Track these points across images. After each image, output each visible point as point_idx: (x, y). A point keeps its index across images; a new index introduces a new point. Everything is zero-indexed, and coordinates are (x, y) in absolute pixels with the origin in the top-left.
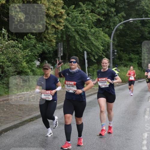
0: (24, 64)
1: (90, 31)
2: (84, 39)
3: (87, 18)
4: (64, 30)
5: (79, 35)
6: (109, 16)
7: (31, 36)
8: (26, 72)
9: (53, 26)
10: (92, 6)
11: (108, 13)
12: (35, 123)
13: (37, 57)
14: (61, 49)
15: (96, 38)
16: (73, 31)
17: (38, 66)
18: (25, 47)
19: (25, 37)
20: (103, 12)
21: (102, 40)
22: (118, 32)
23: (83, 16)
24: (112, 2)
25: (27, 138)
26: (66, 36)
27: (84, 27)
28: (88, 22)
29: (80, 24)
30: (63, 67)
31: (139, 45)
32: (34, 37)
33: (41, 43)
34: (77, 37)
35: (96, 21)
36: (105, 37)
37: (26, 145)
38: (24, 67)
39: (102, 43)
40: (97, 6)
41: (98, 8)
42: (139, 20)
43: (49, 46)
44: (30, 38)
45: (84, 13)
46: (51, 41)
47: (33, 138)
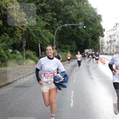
0: (2, 51)
1: (42, 31)
2: (39, 36)
3: (40, 24)
4: (26, 31)
5: (35, 34)
6: (53, 23)
7: (6, 34)
8: (3, 56)
9: (20, 29)
10: (43, 17)
11: (52, 21)
12: (8, 86)
13: (10, 47)
14: (24, 42)
15: (46, 35)
16: (32, 32)
17: (11, 52)
18: (3, 41)
19: (2, 35)
20: (49, 20)
21: (49, 37)
22: (59, 32)
23: (38, 22)
24: (55, 15)
25: (3, 96)
26: (28, 34)
27: (38, 29)
28: (41, 26)
29: (36, 27)
30: (26, 53)
31: (71, 40)
32: (8, 35)
33: (13, 39)
34: (34, 35)
35: (45, 25)
36: (51, 35)
37: (2, 100)
38: (2, 53)
39: (49, 38)
40: (46, 17)
41: (47, 18)
42: (70, 25)
43: (18, 40)
44: (5, 36)
45: (38, 21)
46: (19, 37)
47: (7, 96)
